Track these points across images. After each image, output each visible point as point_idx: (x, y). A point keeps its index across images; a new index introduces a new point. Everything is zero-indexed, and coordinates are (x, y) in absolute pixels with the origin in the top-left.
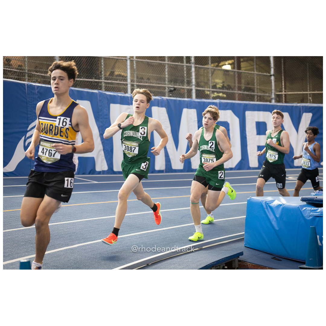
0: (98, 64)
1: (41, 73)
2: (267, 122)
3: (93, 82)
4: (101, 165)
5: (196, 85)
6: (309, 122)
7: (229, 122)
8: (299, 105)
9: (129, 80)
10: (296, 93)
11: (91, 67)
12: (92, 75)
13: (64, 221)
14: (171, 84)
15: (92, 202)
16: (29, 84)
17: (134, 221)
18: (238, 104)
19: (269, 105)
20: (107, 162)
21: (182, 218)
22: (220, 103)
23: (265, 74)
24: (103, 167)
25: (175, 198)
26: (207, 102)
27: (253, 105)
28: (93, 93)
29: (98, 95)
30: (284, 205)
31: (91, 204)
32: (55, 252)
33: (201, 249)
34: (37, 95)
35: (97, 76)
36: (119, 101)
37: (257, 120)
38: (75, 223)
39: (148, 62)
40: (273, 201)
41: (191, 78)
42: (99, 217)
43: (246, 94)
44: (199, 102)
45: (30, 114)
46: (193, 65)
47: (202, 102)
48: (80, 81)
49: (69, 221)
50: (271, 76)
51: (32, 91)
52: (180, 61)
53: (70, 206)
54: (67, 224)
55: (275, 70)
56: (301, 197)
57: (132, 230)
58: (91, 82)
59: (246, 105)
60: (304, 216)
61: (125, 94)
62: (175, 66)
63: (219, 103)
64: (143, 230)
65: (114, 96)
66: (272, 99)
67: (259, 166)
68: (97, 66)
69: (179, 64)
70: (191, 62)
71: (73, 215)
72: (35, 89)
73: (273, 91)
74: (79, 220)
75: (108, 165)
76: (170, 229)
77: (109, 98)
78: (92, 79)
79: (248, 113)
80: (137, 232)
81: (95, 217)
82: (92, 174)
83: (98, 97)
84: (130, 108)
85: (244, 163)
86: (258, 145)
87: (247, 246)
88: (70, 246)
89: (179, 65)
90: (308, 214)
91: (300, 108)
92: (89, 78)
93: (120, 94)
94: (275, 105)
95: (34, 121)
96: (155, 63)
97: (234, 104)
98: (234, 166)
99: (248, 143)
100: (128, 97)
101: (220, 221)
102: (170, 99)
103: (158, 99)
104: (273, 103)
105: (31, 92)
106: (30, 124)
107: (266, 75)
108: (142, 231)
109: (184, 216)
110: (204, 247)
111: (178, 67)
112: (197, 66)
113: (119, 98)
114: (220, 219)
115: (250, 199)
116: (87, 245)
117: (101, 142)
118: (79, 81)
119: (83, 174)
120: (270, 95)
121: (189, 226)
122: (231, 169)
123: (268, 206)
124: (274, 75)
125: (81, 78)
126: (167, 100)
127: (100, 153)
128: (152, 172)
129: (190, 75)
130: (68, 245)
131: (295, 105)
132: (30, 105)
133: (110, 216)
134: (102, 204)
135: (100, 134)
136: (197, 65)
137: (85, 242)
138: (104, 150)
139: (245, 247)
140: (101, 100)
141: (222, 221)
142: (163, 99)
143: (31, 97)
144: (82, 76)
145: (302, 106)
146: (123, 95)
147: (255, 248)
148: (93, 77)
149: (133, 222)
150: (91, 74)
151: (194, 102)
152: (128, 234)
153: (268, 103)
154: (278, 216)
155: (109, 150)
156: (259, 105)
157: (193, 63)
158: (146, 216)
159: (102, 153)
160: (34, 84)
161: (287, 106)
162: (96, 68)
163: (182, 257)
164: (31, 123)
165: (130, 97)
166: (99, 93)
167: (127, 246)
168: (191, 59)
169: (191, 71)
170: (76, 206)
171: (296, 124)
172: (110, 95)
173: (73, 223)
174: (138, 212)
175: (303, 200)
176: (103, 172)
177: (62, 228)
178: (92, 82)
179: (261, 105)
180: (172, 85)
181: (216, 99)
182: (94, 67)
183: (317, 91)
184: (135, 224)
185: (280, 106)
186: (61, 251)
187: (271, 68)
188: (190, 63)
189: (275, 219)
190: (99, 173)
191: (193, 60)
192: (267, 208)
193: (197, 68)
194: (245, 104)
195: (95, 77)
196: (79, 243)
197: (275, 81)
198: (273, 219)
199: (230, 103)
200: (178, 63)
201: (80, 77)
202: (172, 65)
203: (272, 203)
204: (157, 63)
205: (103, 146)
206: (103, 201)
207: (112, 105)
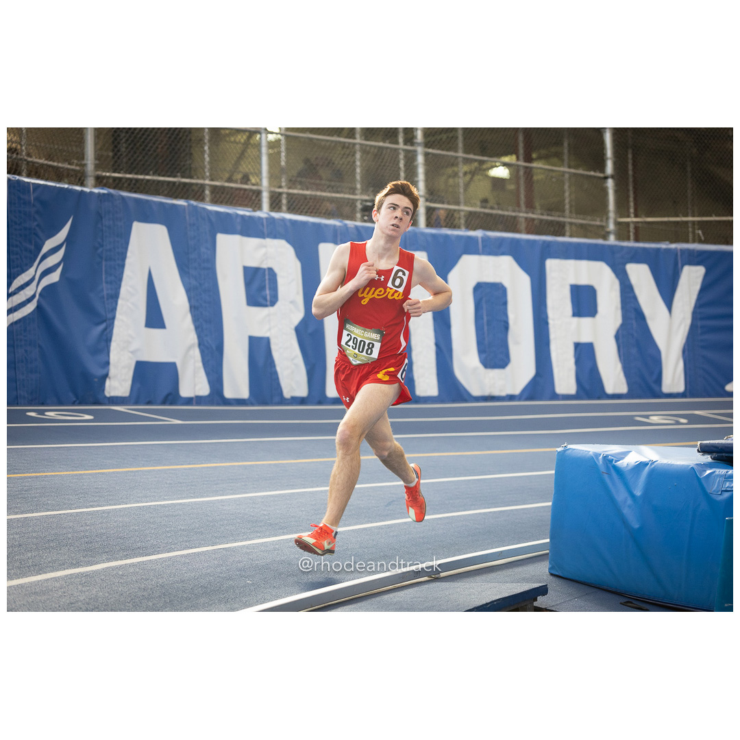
0: (190, 140)
1: (50, 161)
2: (596, 287)
3: (177, 184)
4: (193, 383)
5: (427, 196)
6: (698, 287)
7: (506, 284)
8: (673, 246)
9: (265, 182)
10: (666, 219)
11: (173, 149)
12: (175, 168)
13: (79, 507)
14: (365, 194)
15: (160, 464)
16: (13, 179)
17: (265, 510)
18: (528, 241)
19: (603, 246)
20: (208, 374)
21: (389, 504)
22: (486, 240)
23: (592, 173)
24: (197, 388)
25: (372, 459)
26: (453, 235)
27: (563, 244)
28: (174, 205)
29: (187, 211)
30: (655, 464)
31: (159, 470)
32: (38, 581)
33: (437, 578)
34: (34, 206)
35: (188, 172)
36: (239, 228)
37: (573, 282)
38: (109, 512)
39: (311, 139)
40: (624, 455)
41: (416, 179)
42: (174, 499)
43: (547, 221)
44: (433, 236)
45: (17, 254)
46: (420, 150)
47: (441, 235)
48: (145, 181)
49: (92, 506)
50: (606, 178)
51: (22, 196)
52: (388, 139)
53: (103, 473)
54: (87, 513)
55: (615, 164)
56: (699, 443)
57: (257, 532)
58: (171, 185)
59: (547, 245)
60: (709, 492)
61: (254, 211)
62: (376, 150)
63: (482, 238)
64: (285, 531)
65: (228, 214)
66: (609, 233)
67: (577, 392)
68: (186, 146)
69: (387, 145)
70: (415, 141)
71: (106, 494)
72: (29, 191)
73: (612, 215)
74: (120, 504)
75: (209, 382)
76: (356, 530)
77: (213, 219)
78: (175, 176)
79: (552, 265)
80: (269, 536)
81: (165, 500)
82: (171, 404)
83: (187, 217)
84: (265, 246)
85: (541, 384)
86: (577, 340)
87: (557, 573)
88: (83, 566)
89: (387, 148)
90: (718, 485)
91: (677, 255)
92: (169, 174)
93: (242, 212)
94: (616, 246)
95: (27, 270)
96: (327, 141)
97: (518, 241)
98: (517, 391)
99: (552, 336)
100: (260, 218)
101: (484, 514)
102: (363, 227)
103: (335, 226)
104: (612, 240)
105: (19, 198)
106: (15, 278)
107: (595, 177)
108: (284, 534)
109: (394, 501)
110: (442, 575)
111: (384, 152)
112: (430, 150)
113: (239, 220)
114: (485, 508)
115: (563, 449)
116: (132, 565)
117: (192, 327)
118: (142, 180)
119: (149, 403)
120: (604, 224)
121: (405, 523)
122: (511, 398)
123: (611, 468)
124: (612, 177)
125: (147, 174)
126: (357, 227)
127: (191, 352)
128: (320, 403)
129: (414, 172)
130: (78, 565)
131: (663, 246)
132: (16, 229)
133: (202, 497)
134: (185, 469)
135: (191, 307)
136: (429, 148)
137: (126, 557)
138: (200, 345)
139: (552, 574)
140: (194, 225)
141: (490, 512)
142: (346, 225)
143: (20, 212)
144: (151, 170)
145: (681, 250)
146: (247, 214)
147: (577, 578)
148: (178, 172)
149: (262, 512)
150: (173, 164)
151: (423, 234)
152: (246, 540)
153: (600, 241)
154: (638, 493)
155: (214, 348)
156: (579, 244)
157: (419, 144)
158: (296, 499)
159: (196, 353)
160: (27, 180)
161: (644, 249)
162: (184, 150)
163: (386, 597)
164: (18, 275)
165: (267, 218)
166: (189, 205)
167: (240, 570)
168: (415, 133)
169: (416, 163)
170: (117, 472)
171: (668, 292)
172: (217, 213)
173: (104, 512)
174: (276, 490)
175: (704, 450)
176: (199, 400)
177: (71, 524)
178: (174, 183)
179: (584, 244)
180: (369, 196)
181: (475, 229)
182: (179, 149)
183: (716, 216)
184: (267, 517)
185: (627, 247)
186: (56, 579)
187: (607, 159)
188: (412, 144)
189: (629, 502)
190: (189, 401)
191: (419, 137)
192: (609, 474)
193: (430, 156)
194: (544, 242)
195: (183, 172)
196: (109, 560)
197: (616, 192)
198: (625, 502)
199: (508, 238)
200: (384, 142)
201: (146, 171)
202: (368, 148)
203: (623, 458)
204: (332, 141)
205: (199, 337)
206: (189, 464)
207: (222, 239)
